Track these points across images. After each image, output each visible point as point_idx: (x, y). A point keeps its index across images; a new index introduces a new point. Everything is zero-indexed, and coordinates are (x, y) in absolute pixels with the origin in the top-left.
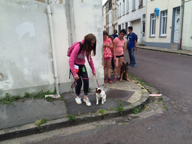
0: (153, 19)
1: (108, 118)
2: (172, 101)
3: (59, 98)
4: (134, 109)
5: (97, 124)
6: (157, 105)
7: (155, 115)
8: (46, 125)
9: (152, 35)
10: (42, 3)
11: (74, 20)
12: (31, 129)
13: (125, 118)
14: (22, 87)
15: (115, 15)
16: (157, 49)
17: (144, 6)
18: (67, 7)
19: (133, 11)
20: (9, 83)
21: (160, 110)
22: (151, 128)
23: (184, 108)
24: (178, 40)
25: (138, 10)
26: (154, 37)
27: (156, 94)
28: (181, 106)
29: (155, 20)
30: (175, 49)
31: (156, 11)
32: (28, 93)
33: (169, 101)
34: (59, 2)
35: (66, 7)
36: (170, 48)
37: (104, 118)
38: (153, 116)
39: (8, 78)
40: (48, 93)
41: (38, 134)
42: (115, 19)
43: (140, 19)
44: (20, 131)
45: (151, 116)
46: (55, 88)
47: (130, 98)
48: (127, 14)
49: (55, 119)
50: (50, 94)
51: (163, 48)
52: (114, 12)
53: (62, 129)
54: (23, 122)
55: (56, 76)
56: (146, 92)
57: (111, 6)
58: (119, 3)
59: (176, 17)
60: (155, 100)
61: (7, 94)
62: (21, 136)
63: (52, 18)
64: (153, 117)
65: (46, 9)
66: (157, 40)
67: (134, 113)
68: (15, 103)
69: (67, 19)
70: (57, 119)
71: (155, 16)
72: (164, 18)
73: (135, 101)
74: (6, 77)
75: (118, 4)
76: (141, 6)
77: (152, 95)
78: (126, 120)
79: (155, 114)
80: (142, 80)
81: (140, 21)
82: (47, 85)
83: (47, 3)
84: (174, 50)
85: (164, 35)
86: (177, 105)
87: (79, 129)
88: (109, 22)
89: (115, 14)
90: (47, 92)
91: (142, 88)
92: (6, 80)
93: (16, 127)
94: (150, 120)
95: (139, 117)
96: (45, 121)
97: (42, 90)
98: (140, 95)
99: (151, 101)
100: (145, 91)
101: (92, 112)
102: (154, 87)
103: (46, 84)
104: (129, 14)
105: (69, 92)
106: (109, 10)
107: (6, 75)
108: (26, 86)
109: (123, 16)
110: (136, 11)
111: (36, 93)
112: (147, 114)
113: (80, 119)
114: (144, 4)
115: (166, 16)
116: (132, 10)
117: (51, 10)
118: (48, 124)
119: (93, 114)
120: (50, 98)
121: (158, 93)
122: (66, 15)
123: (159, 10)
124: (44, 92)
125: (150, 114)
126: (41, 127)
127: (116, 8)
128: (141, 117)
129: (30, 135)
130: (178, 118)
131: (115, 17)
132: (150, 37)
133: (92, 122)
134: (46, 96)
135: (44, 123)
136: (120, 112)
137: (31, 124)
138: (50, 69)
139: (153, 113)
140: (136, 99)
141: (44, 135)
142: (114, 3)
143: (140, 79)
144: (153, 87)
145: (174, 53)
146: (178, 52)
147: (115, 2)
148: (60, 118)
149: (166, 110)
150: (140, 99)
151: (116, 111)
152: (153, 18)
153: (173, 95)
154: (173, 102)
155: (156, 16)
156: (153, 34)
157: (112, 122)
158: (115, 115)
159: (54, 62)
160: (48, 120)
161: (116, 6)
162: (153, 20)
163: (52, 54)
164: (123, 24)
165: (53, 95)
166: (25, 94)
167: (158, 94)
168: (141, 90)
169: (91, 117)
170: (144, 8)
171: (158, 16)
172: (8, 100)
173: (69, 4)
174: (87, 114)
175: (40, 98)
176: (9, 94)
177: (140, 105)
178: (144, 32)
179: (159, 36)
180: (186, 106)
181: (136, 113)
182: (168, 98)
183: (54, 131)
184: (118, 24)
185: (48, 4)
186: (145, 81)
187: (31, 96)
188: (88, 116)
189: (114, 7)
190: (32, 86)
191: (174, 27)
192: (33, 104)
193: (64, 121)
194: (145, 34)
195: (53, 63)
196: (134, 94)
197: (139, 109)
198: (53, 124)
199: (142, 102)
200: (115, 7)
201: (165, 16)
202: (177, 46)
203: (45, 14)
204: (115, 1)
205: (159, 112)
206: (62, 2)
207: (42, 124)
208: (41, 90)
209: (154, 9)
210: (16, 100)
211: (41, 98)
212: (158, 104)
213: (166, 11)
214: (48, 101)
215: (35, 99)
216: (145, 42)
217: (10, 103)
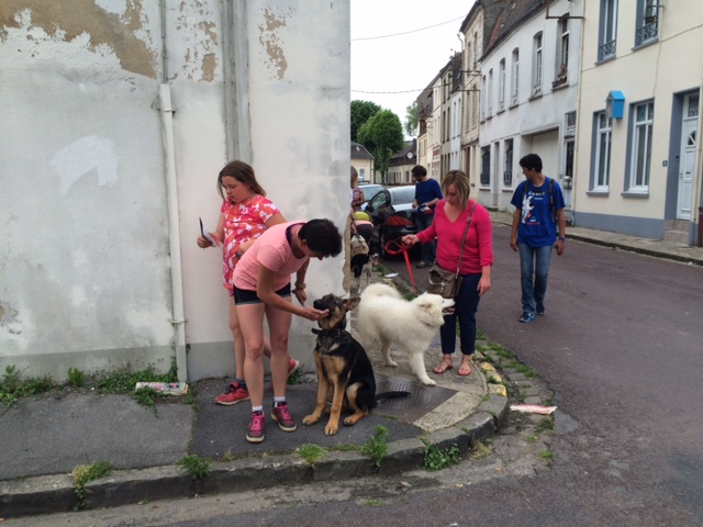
0: (604, 130)
1: (330, 479)
2: (585, 433)
3: (183, 396)
4: (430, 451)
5: (283, 494)
6: (525, 444)
7: (498, 480)
8: (105, 482)
9: (599, 189)
10: (146, 79)
11: (250, 135)
12: (54, 492)
13: (389, 483)
14: (63, 350)
15: (471, 112)
16: (610, 241)
17: (571, 84)
18: (228, 92)
19: (532, 99)
20: (19, 333)
21: (529, 463)
22: (460, 523)
23: (614, 463)
24: (690, 212)
25: (550, 96)
26: (605, 195)
27: (538, 404)
28: (609, 454)
29: (610, 133)
30: (678, 244)
31: (615, 101)
32: (80, 370)
33: (575, 433)
34: (203, 76)
35: (225, 92)
36: (662, 240)
37: (315, 477)
38: (489, 483)
39: (18, 318)
40: (149, 375)
41: (74, 514)
42: (471, 124)
43: (556, 129)
44: (15, 496)
45: (482, 484)
46: (175, 358)
47: (428, 414)
48: (511, 109)
49: (142, 467)
50: (153, 379)
51: (634, 238)
52: (468, 102)
53: (158, 503)
54: (33, 469)
55: (180, 318)
56: (500, 395)
57: (461, 79)
58: (485, 71)
59: (684, 124)
60: (524, 429)
61: (9, 370)
62: (18, 515)
63: (173, 127)
64: (488, 486)
65: (158, 97)
66: (615, 207)
67: (428, 468)
68: (32, 402)
69: (226, 131)
70: (147, 467)
71: (611, 120)
72: (642, 128)
73: (443, 426)
74: (13, 313)
75: (483, 73)
76: (560, 83)
77: (522, 408)
78: (389, 491)
79: (501, 476)
80: (509, 352)
81: (556, 137)
82: (145, 349)
83: (160, 79)
84: (675, 248)
85: (642, 189)
86: (596, 450)
87: (214, 508)
88: (452, 136)
89: (471, 108)
90: (145, 372)
91: (492, 381)
92: (10, 321)
93: (5, 483)
94: (471, 496)
95: (440, 484)
96: (104, 470)
97: (129, 365)
98: (470, 405)
99: (511, 429)
100: (498, 391)
101: (275, 453)
102: (542, 379)
103: (142, 343)
104: (520, 107)
105: (221, 375)
106: (452, 92)
107: (12, 307)
108: (75, 347)
109: (499, 114)
110: (544, 98)
111: (108, 373)
112: (471, 474)
113: (225, 472)
114: (572, 77)
115: (650, 121)
116: (529, 96)
117: (173, 102)
118: (112, 481)
119: (276, 458)
120: (152, 393)
121: (548, 401)
122: (225, 116)
123: (623, 100)
124: (135, 370)
125: (482, 475)
126: (88, 488)
127: (475, 86)
128: (445, 484)
129: (49, 513)
130: (576, 498)
131: (471, 116)
132: (591, 195)
133: (267, 487)
134: (139, 385)
135: (99, 477)
136: (374, 460)
137: (57, 476)
138: (161, 293)
139: (496, 472)
140: (449, 418)
141: (93, 517)
142: (472, 69)
143: (504, 347)
144: (537, 379)
145: (674, 257)
146: (687, 256)
147: (475, 67)
148: (160, 465)
149: (549, 465)
150: (463, 417)
151: (363, 454)
152: (601, 127)
153: (596, 413)
154: (583, 440)
155: (614, 121)
156: (600, 183)
157: (338, 493)
158: (357, 470)
159: (173, 271)
160: (117, 469)
161: (478, 79)
162: (603, 135)
163: (168, 243)
164: (497, 144)
165: (163, 384)
166: (69, 372)
167: (547, 406)
168: (482, 386)
169: (268, 469)
170: (570, 92)
171: (619, 119)
172: (12, 392)
173: (233, 84)
174: (255, 456)
175: (117, 393)
176: (16, 370)
177: (453, 440)
178: (571, 175)
179: (622, 191)
180: (625, 458)
181: (435, 469)
182: (575, 422)
183: (129, 508)
184: (483, 143)
185: (166, 80)
186: (516, 357)
187: (88, 383)
188: (258, 464)
189: (468, 82)
190: (95, 349)
191: (678, 162)
192: (86, 409)
193: (168, 476)
194: (573, 184)
195: (170, 272)
196: (451, 400)
197: (451, 456)
198: (128, 483)
199: (465, 430)
200: (473, 82)
201: (646, 122)
202: (687, 233)
203: (154, 114)
204: (475, 63)
205: (517, 472)
206: (212, 74)
207: (93, 479)
208: (125, 363)
209: (606, 97)
210: (35, 393)
211: (121, 393)
212: (530, 441)
213: (650, 103)
214: (140, 402)
215: (101, 393)
216: (574, 213)
217: (15, 399)
